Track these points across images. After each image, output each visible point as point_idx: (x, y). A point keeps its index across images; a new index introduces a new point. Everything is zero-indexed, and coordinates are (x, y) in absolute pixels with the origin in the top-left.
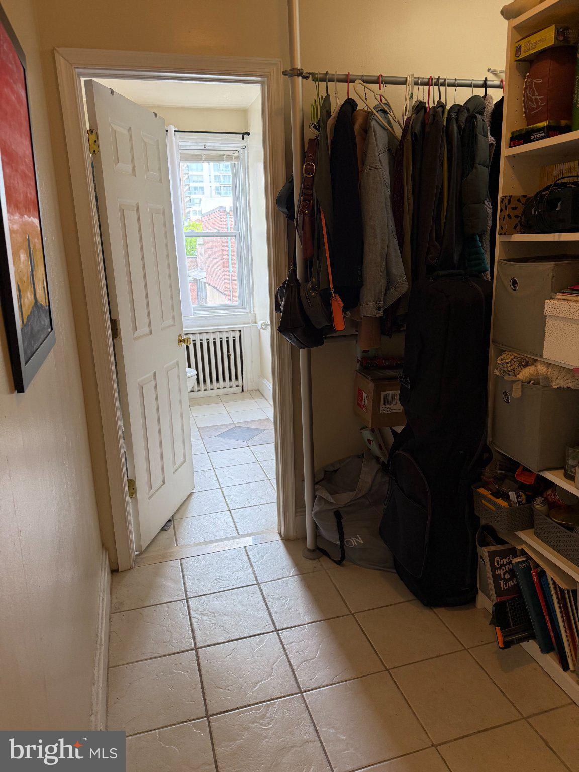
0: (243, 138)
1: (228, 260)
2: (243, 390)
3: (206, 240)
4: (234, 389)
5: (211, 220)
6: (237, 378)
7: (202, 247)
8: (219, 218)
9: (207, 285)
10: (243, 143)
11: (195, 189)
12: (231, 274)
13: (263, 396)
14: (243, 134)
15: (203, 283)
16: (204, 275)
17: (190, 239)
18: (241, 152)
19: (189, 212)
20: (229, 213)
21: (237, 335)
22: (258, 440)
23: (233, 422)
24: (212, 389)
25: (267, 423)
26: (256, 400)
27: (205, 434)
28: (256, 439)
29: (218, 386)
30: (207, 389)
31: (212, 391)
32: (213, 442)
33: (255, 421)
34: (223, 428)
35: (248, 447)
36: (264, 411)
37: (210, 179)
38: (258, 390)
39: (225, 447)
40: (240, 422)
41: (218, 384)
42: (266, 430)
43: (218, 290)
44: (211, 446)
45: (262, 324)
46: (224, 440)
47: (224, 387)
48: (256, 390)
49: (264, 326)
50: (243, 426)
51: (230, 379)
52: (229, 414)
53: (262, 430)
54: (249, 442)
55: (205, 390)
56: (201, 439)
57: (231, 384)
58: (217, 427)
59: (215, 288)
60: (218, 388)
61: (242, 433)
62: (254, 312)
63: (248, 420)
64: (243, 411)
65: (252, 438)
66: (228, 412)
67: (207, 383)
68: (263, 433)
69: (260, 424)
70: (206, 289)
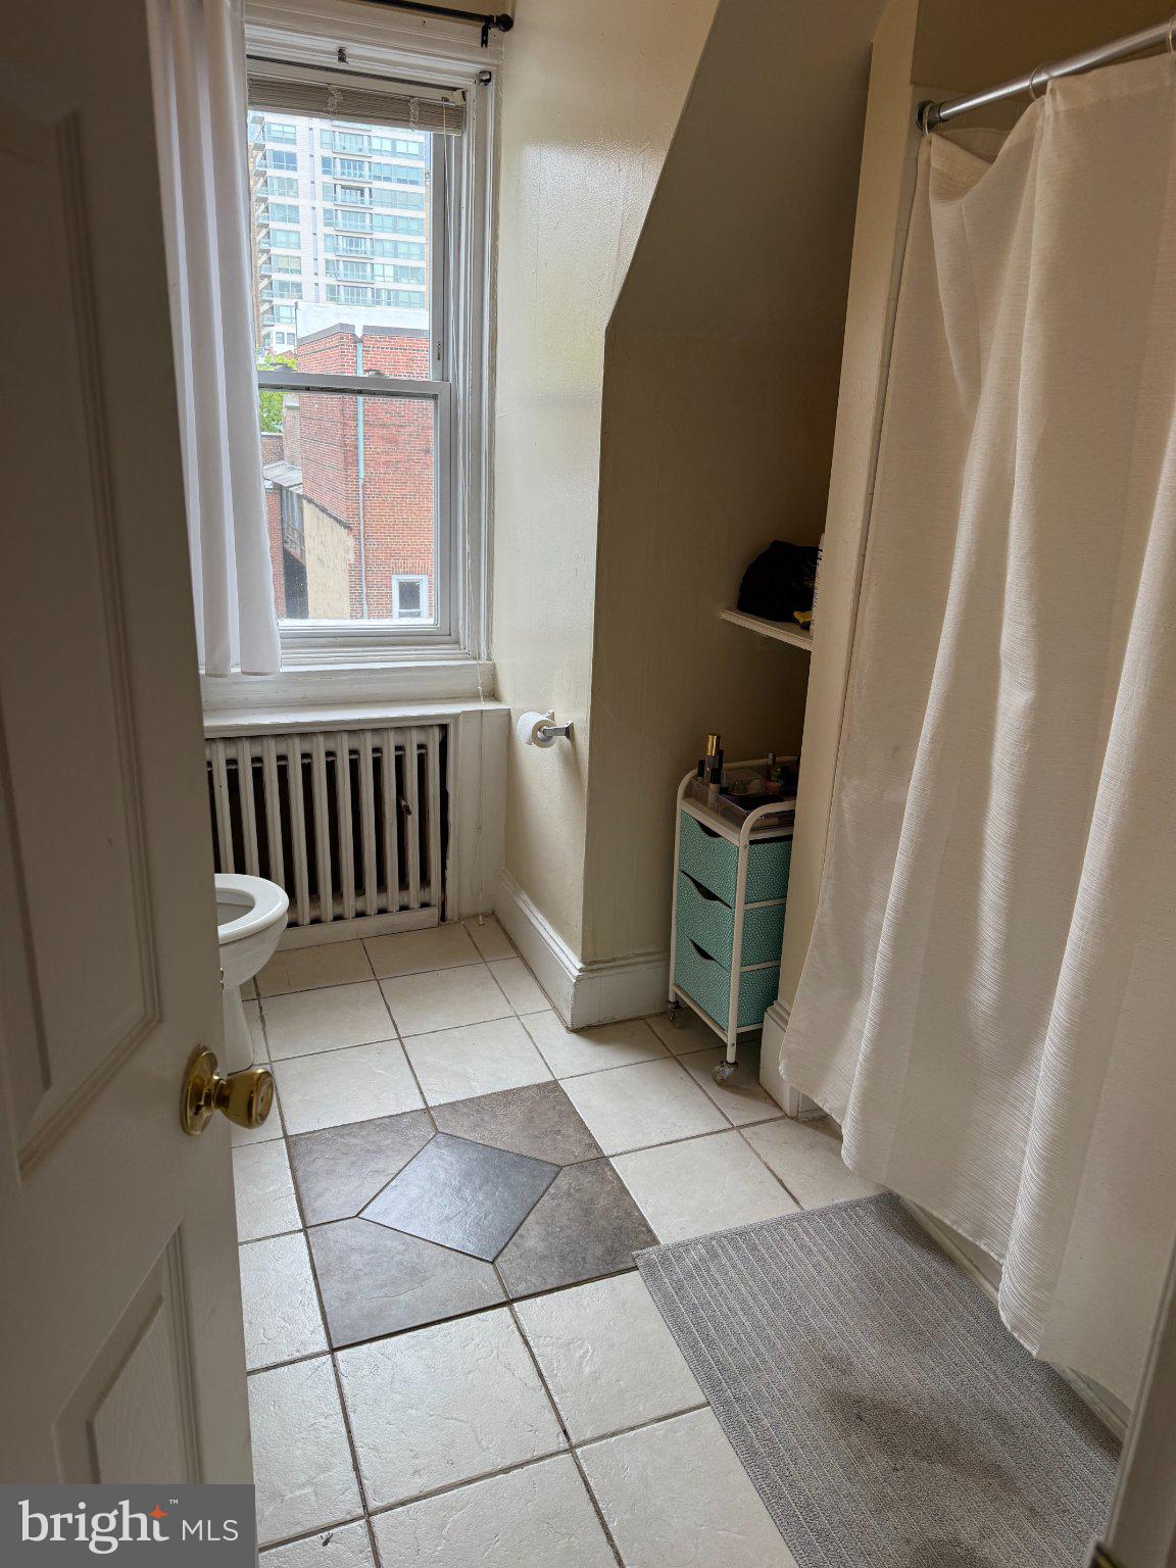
0: (484, 42)
1: (356, 448)
2: (443, 918)
3: (306, 400)
4: (417, 916)
5: (317, 355)
6: (425, 880)
7: (296, 414)
8: (338, 350)
9: (305, 502)
10: (485, 60)
11: (283, 285)
12: (361, 482)
13: (515, 947)
14: (487, 23)
15: (295, 497)
16: (297, 476)
17: (268, 393)
18: (472, 95)
19: (268, 336)
20: (361, 341)
21: (433, 740)
22: (541, 1247)
23: (425, 1102)
24: (338, 918)
25: (556, 1119)
26: (493, 966)
27: (320, 1195)
28: (533, 1238)
29: (360, 906)
30: (323, 919)
31: (339, 925)
32: (353, 1258)
33: (508, 1097)
34: (387, 1142)
35: (509, 1303)
36: (531, 1037)
37: (316, 266)
38: (492, 915)
39: (406, 1304)
40: (452, 1104)
41: (362, 898)
42: (561, 1168)
43: (331, 516)
44: (349, 1297)
45: (538, 727)
46: (401, 1248)
47: (382, 911)
48: (485, 916)
49: (544, 735)
50: (466, 1137)
51: (404, 883)
52: (403, 1046)
53: (547, 1168)
54: (504, 1266)
55: (316, 921)
56: (301, 1227)
57: (406, 899)
58: (363, 1137)
59: (324, 510)
60: (360, 914)
61: (467, 1193)
62: (489, 659)
63: (479, 1093)
64: (456, 1032)
65: (514, 1233)
66: (400, 1038)
67: (322, 898)
68: (551, 1190)
69: (531, 1120)
70: (301, 509)
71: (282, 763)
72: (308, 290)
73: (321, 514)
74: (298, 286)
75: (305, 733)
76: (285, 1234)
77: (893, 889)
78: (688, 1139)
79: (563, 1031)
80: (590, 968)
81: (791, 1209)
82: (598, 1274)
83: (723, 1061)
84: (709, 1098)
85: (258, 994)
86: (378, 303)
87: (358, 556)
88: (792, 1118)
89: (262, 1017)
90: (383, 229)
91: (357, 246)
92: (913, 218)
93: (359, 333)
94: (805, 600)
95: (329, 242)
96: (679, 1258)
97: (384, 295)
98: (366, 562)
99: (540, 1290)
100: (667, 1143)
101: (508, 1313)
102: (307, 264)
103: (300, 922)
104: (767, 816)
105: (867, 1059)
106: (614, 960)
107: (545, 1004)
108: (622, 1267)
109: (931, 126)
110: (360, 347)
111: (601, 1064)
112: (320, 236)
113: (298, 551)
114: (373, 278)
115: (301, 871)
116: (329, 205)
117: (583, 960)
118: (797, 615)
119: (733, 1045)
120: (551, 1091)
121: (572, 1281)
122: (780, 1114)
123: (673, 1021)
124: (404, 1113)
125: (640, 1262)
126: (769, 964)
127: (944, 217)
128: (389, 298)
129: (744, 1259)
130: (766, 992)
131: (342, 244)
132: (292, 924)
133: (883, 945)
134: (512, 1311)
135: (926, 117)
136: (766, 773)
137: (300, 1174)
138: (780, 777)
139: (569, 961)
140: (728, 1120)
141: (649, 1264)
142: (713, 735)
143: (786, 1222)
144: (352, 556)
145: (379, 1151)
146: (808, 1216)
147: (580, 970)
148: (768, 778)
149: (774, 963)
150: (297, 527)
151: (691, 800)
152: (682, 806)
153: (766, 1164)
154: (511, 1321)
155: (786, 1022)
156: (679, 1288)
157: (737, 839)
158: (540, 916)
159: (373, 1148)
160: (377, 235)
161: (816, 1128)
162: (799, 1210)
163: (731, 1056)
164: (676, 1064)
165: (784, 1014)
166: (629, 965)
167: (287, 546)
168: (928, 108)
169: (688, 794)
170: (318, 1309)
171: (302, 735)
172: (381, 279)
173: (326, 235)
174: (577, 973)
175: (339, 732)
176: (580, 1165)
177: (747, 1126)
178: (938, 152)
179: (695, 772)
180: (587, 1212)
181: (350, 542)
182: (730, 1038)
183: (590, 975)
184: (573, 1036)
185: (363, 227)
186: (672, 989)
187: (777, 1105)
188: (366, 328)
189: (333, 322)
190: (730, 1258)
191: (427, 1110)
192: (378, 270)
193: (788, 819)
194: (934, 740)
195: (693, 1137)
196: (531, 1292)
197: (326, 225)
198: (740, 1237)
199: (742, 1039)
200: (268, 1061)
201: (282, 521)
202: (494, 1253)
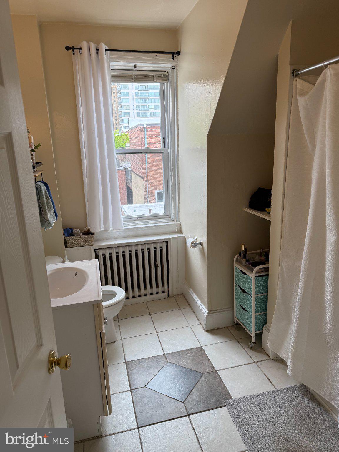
0: (173, 59)
1: (145, 157)
2: (168, 295)
4: (161, 295)
5: (135, 132)
6: (163, 285)
8: (140, 131)
9: (132, 172)
10: (173, 63)
11: (125, 113)
12: (147, 166)
13: (189, 305)
14: (173, 54)
15: (129, 171)
16: (130, 165)
18: (170, 72)
19: (121, 127)
20: (146, 128)
21: (164, 246)
22: (197, 398)
23: (164, 353)
24: (140, 296)
25: (202, 359)
26: (183, 310)
27: (135, 380)
28: (195, 395)
29: (145, 292)
30: (135, 296)
31: (140, 298)
32: (144, 399)
33: (187, 351)
34: (153, 364)
35: (188, 415)
36: (194, 333)
37: (134, 107)
38: (182, 295)
39: (159, 415)
40: (171, 353)
41: (146, 290)
42: (203, 374)
43: (139, 176)
44: (142, 412)
45: (193, 243)
46: (157, 397)
47: (151, 294)
48: (181, 295)
49: (194, 245)
50: (175, 363)
51: (157, 286)
52: (158, 335)
53: (199, 374)
54: (187, 403)
55: (133, 297)
56: (130, 390)
57: (158, 290)
58: (147, 363)
59: (137, 174)
60: (146, 295)
61: (176, 381)
62: (179, 222)
63: (179, 350)
64: (173, 331)
65: (189, 394)
66: (157, 333)
67: (135, 290)
68: (200, 381)
69: (194, 359)
70: (131, 174)
71: (124, 253)
72: (131, 114)
73: (136, 175)
74: (129, 113)
75: (129, 245)
76: (125, 391)
77: (299, 293)
78: (240, 366)
79: (203, 331)
80: (211, 312)
81: (273, 389)
82: (214, 407)
83: (251, 342)
84: (247, 353)
85: (118, 319)
86: (151, 116)
87: (146, 186)
88: (273, 359)
89: (119, 325)
90: (151, 96)
91: (144, 101)
92: (293, 101)
93: (145, 126)
94: (269, 205)
95: (137, 101)
96: (238, 403)
97: (152, 114)
98: (148, 187)
99: (197, 411)
100: (234, 367)
101: (188, 418)
102: (131, 107)
103: (129, 297)
104: (260, 269)
105: (293, 344)
106: (217, 310)
107: (198, 323)
108: (221, 405)
109: (296, 76)
110: (146, 130)
111: (215, 342)
112: (135, 99)
113: (130, 185)
114: (149, 109)
115: (129, 283)
116: (137, 91)
117: (208, 310)
118: (266, 209)
119: (254, 337)
120: (200, 350)
121: (207, 409)
122: (269, 358)
123: (236, 329)
124: (158, 356)
125: (226, 404)
126: (264, 313)
127: (302, 101)
128: (153, 114)
129: (257, 404)
130: (263, 321)
131: (140, 101)
132: (127, 298)
133: (297, 309)
134: (189, 417)
135: (295, 73)
136: (260, 255)
137: (129, 373)
138: (264, 256)
139: (205, 311)
140: (253, 360)
141: (229, 405)
142: (243, 244)
143: (271, 393)
144: (144, 186)
145: (151, 367)
146: (278, 391)
147: (208, 313)
148: (261, 256)
149: (265, 312)
150: (130, 179)
151: (238, 263)
152: (235, 265)
153: (264, 374)
154: (189, 421)
155: (269, 330)
156: (238, 413)
157: (252, 275)
158: (196, 296)
159: (150, 366)
160: (150, 97)
161: (280, 363)
162: (274, 389)
163: (253, 340)
164: (237, 342)
165: (269, 328)
166: (221, 311)
167: (127, 184)
168: (295, 71)
169: (237, 261)
170: (134, 415)
171: (129, 246)
172: (151, 109)
173: (136, 99)
174: (207, 314)
175: (139, 244)
176: (209, 373)
177: (259, 362)
178: (298, 83)
179: (238, 255)
180: (211, 388)
181: (144, 182)
182: (253, 335)
183: (211, 314)
184: (206, 333)
185: (146, 96)
186: (235, 319)
187: (268, 355)
188: (147, 125)
189: (138, 123)
190: (254, 404)
191: (164, 355)
192: (150, 107)
193: (267, 269)
194: (308, 249)
195: (242, 365)
196: (194, 412)
197: (136, 96)
198: (256, 397)
199: (256, 335)
200: (121, 339)
201: (126, 177)
202: (184, 399)
